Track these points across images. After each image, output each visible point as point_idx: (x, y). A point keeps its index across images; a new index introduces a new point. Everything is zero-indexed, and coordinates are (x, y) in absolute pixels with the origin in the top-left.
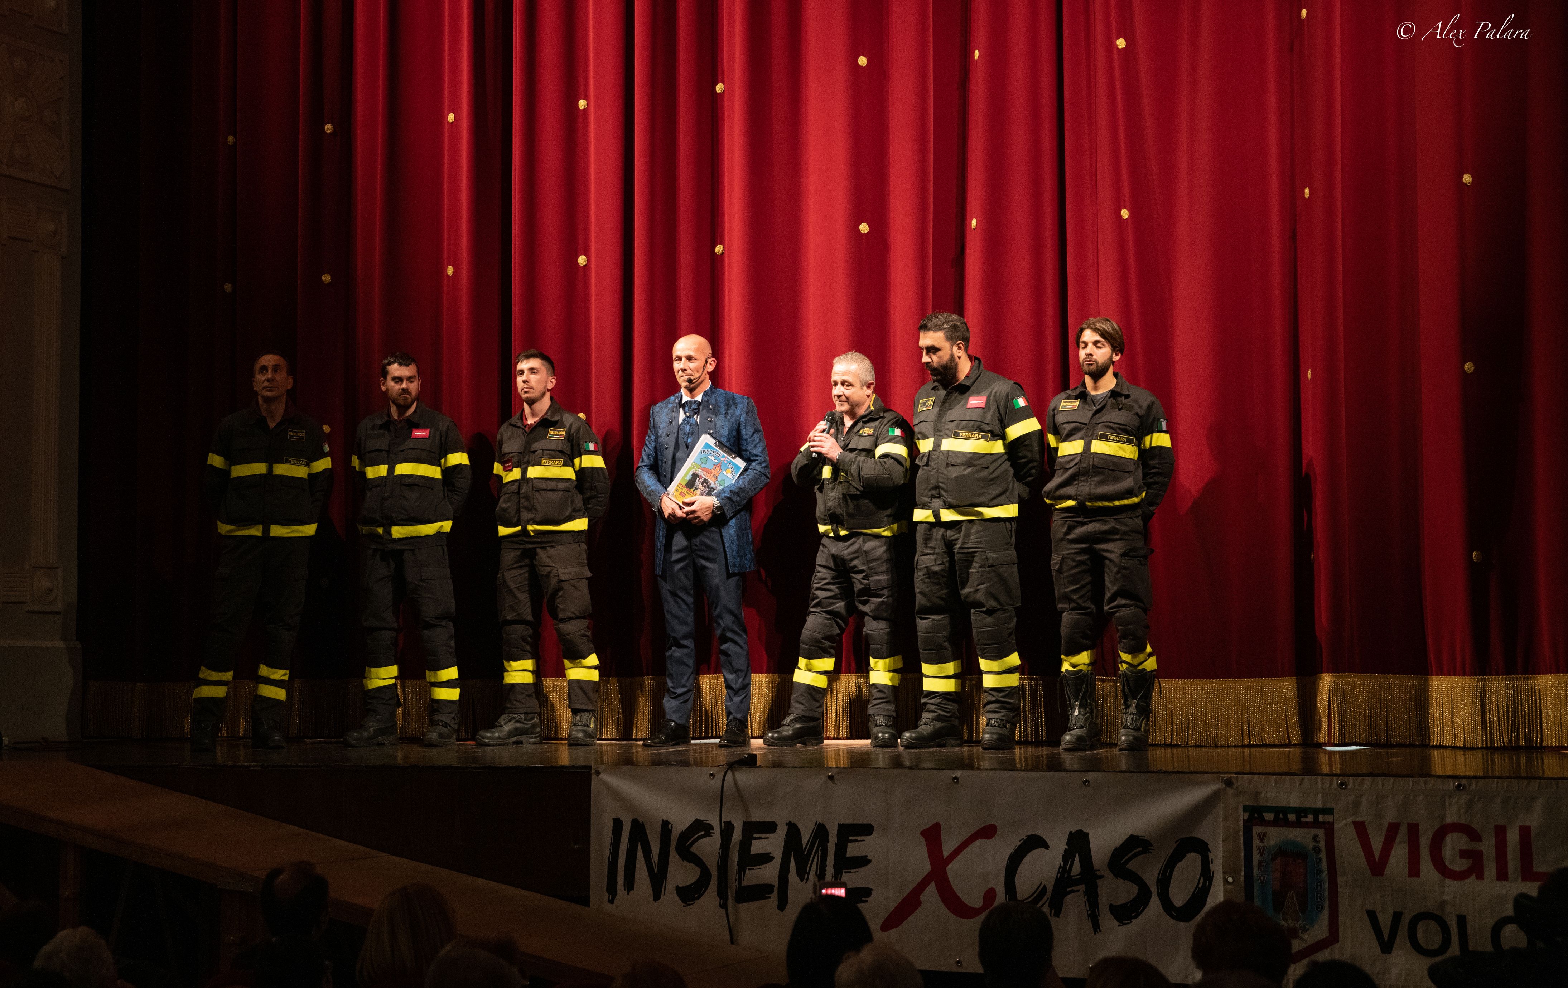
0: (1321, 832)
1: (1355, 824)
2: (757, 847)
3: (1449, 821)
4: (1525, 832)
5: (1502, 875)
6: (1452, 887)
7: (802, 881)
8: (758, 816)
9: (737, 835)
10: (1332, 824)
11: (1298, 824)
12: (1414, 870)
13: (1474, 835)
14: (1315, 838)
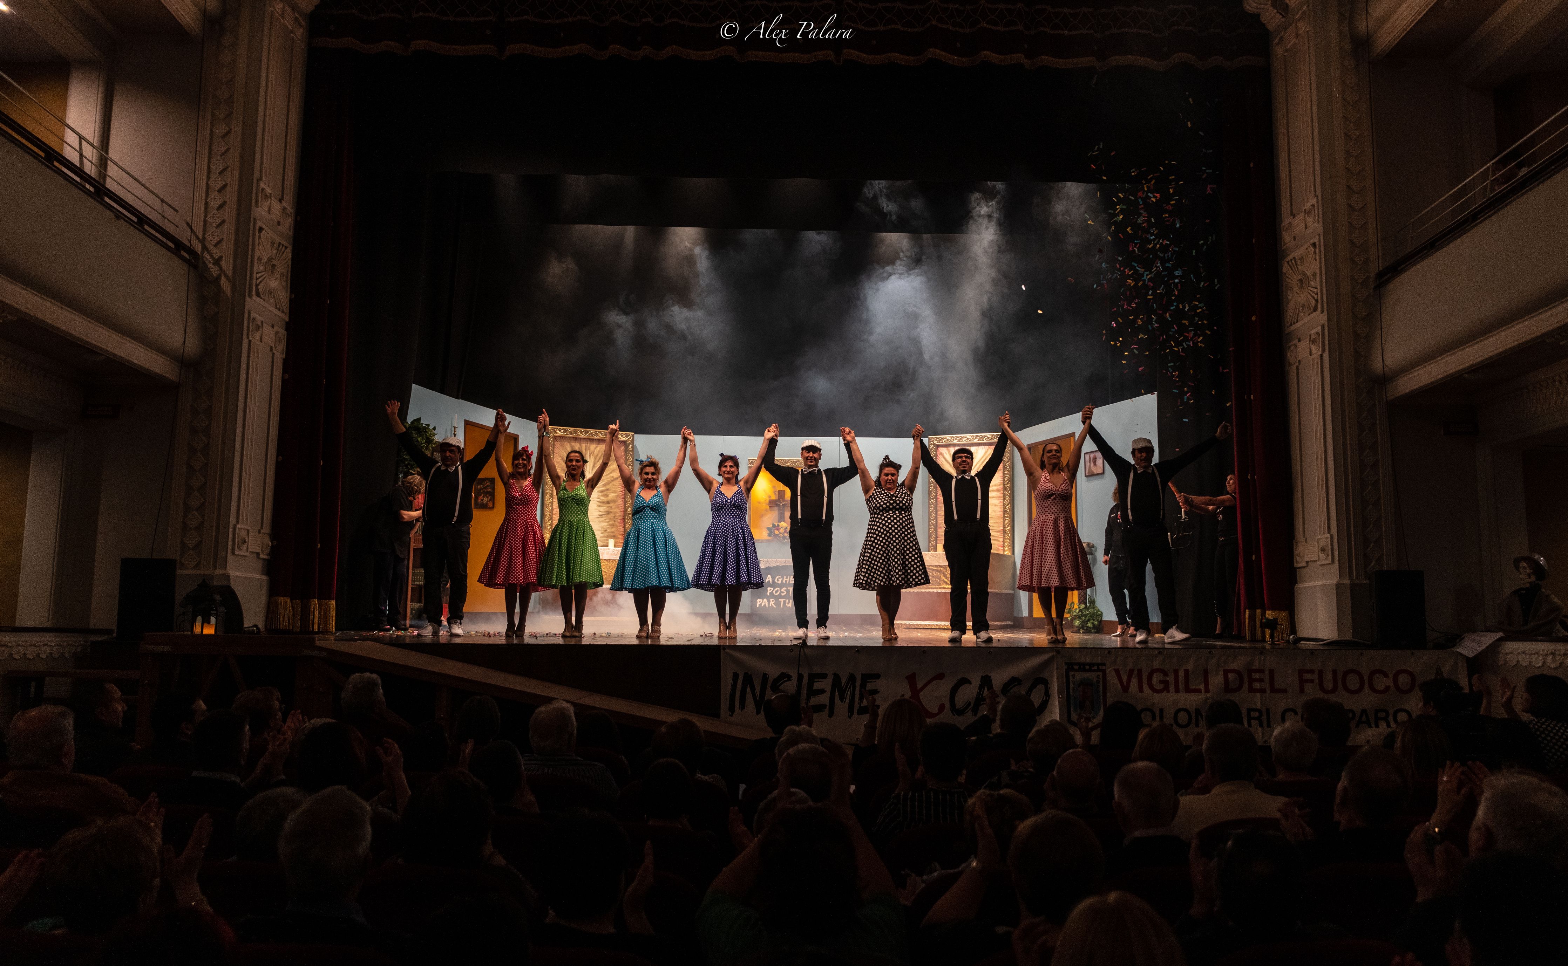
0: (1101, 674)
1: (1115, 669)
2: (817, 686)
3: (1155, 667)
4: (1186, 671)
5: (1177, 691)
6: (1157, 697)
7: (842, 702)
8: (817, 670)
9: (805, 681)
10: (1105, 670)
11: (1090, 670)
12: (1141, 690)
13: (1166, 674)
14: (1098, 676)
